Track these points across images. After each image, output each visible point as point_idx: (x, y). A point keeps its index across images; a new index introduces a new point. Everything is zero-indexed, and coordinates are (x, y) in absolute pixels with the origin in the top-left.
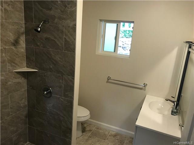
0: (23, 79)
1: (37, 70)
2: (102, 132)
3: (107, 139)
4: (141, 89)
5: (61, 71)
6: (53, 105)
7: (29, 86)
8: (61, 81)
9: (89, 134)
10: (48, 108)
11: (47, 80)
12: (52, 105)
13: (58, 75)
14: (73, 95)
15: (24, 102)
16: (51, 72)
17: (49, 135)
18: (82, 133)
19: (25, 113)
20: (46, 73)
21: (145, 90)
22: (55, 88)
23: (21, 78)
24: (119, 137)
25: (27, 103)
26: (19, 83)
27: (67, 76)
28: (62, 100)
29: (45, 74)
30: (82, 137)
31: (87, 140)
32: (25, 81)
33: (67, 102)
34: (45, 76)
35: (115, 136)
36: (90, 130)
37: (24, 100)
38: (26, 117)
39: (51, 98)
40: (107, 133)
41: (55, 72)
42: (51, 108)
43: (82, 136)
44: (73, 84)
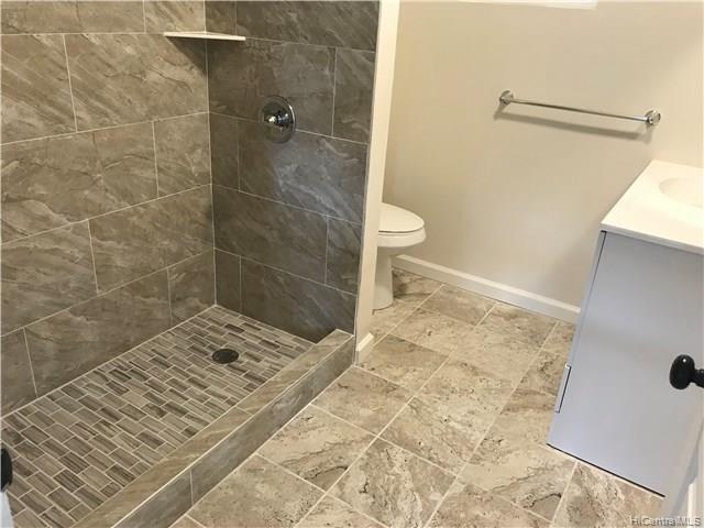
0: (196, 71)
1: (243, 38)
2: (466, 301)
3: (483, 323)
4: (632, 136)
5: (329, 29)
6: (298, 169)
7: (215, 103)
8: (327, 72)
9: (420, 304)
10: (281, 182)
11: (276, 75)
12: (294, 169)
13: (318, 48)
14: (369, 126)
15: (200, 161)
16: (291, 38)
17: (281, 280)
18: (391, 298)
19: (205, 201)
20: (274, 44)
21: (647, 139)
22: (305, 103)
23: (188, 67)
24: (526, 320)
25: (209, 167)
26: (182, 84)
27: (348, 49)
28: (328, 145)
29: (272, 50)
30: (392, 309)
31: (409, 319)
32: (204, 82)
33: (345, 155)
34: (270, 58)
35: (512, 316)
36: (423, 295)
37: (199, 151)
38: (208, 216)
39: (291, 141)
40: (482, 306)
41: (306, 38)
42: (289, 182)
43: (392, 305)
44: (371, 78)
